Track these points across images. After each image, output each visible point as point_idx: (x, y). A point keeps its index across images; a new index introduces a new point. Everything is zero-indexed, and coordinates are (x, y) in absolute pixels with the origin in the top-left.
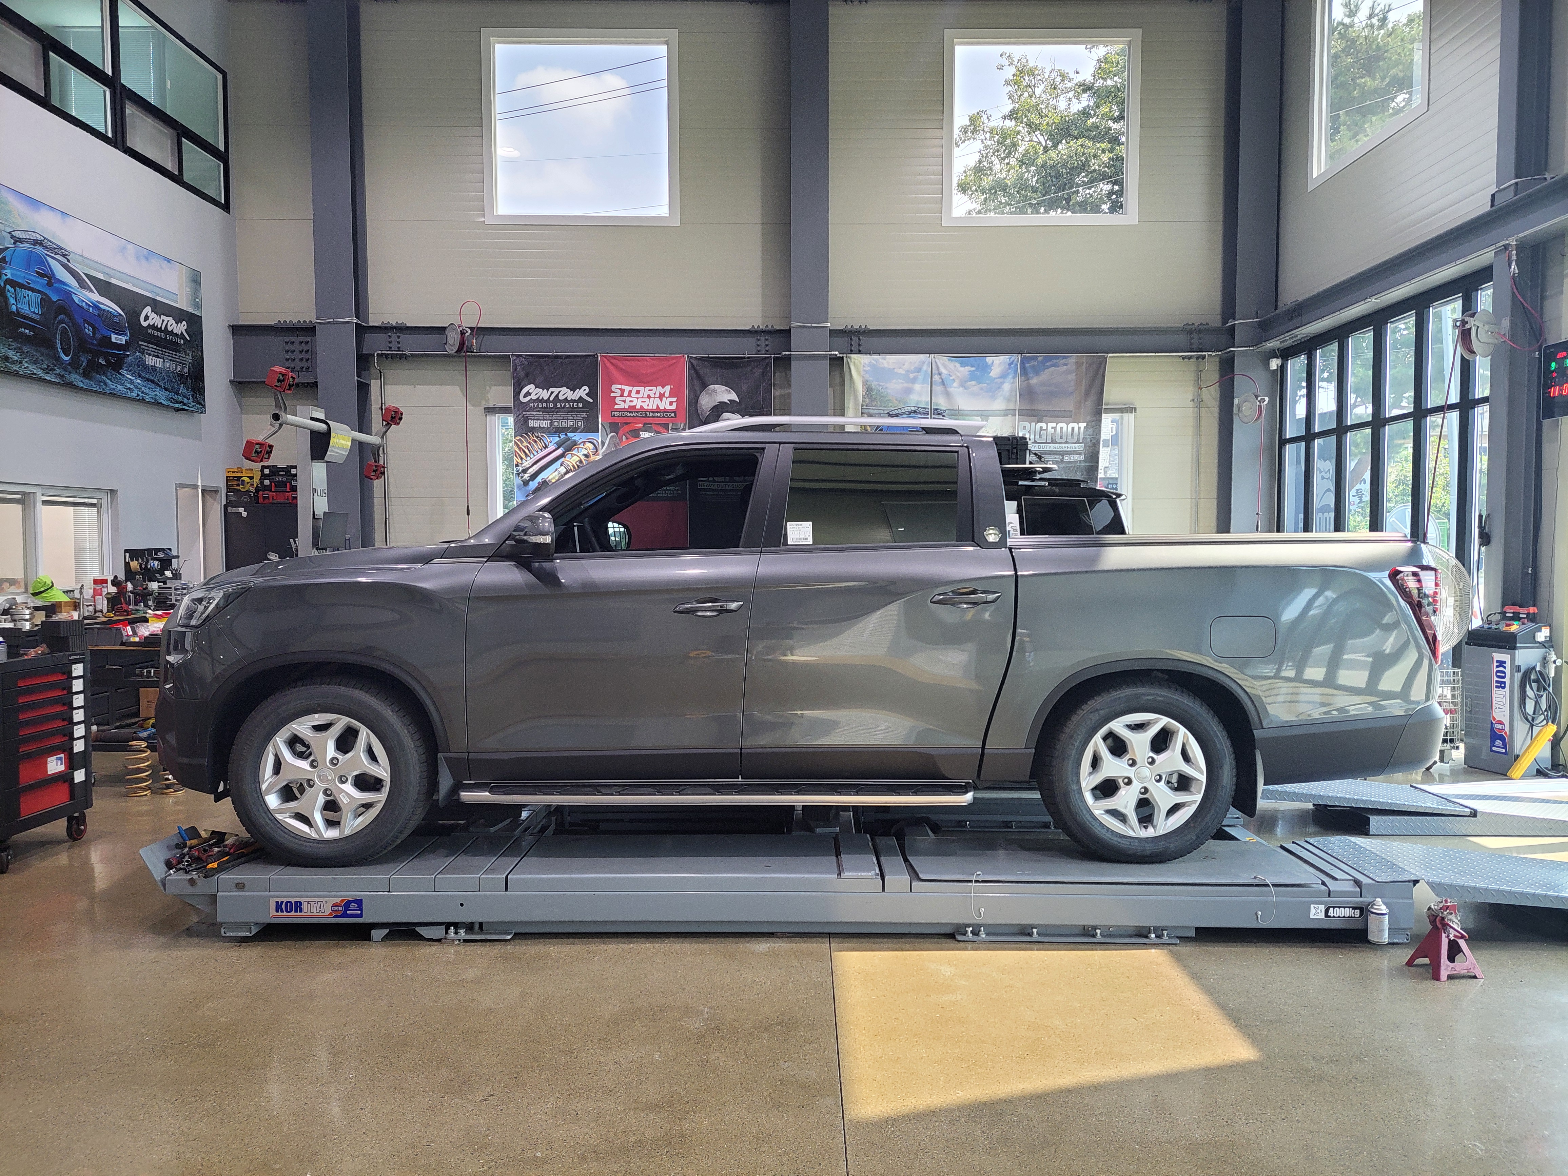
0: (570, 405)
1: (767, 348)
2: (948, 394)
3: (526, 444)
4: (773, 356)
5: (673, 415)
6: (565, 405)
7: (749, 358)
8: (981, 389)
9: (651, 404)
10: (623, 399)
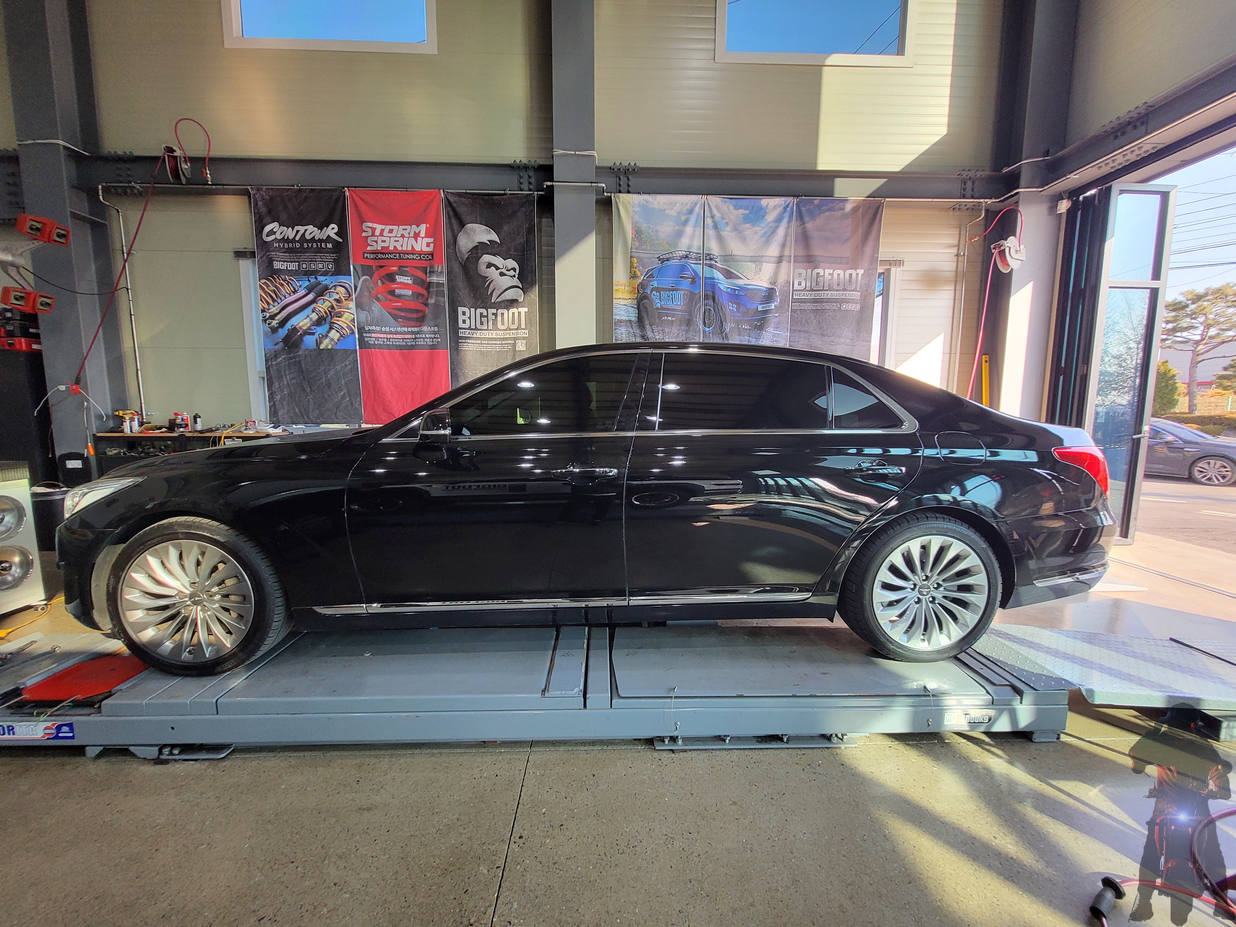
0: (317, 245)
1: (531, 187)
2: (720, 239)
3: (272, 288)
4: (536, 193)
5: (430, 257)
6: (312, 245)
7: (511, 194)
8: (756, 233)
9: (405, 245)
10: (375, 239)
